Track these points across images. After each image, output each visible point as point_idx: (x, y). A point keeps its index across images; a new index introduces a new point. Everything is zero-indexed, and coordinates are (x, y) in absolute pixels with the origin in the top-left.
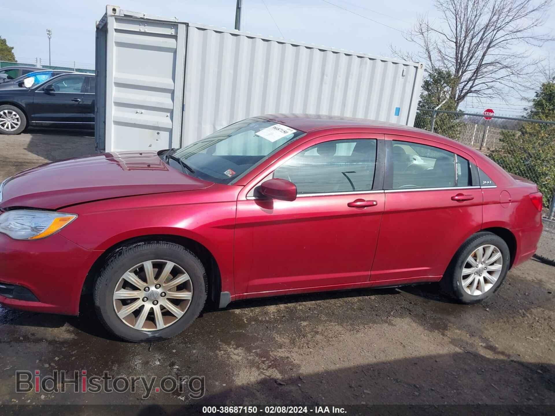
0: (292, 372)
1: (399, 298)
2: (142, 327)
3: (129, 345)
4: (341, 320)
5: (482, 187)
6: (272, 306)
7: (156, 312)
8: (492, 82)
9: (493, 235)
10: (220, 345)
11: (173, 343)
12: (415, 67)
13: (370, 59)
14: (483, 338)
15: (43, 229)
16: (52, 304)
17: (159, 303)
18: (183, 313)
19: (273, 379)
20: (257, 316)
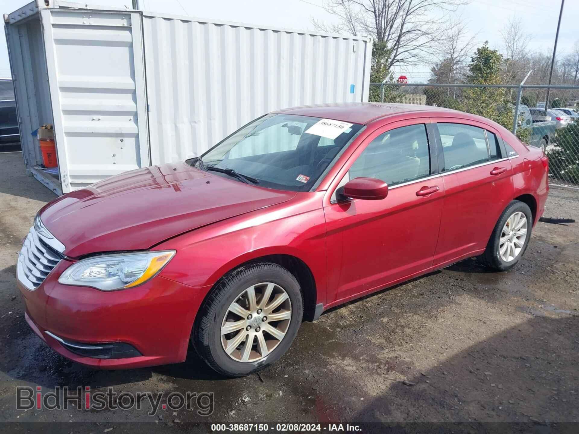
0: (410, 370)
1: (444, 277)
2: (249, 359)
3: (238, 380)
4: (415, 309)
5: (509, 158)
6: (342, 308)
7: (260, 339)
8: (414, 49)
9: (519, 202)
10: (326, 359)
11: (278, 368)
12: (364, 41)
13: (322, 36)
14: (538, 300)
15: (140, 273)
16: (156, 356)
17: (261, 329)
18: (284, 334)
19: (399, 382)
20: (336, 321)
